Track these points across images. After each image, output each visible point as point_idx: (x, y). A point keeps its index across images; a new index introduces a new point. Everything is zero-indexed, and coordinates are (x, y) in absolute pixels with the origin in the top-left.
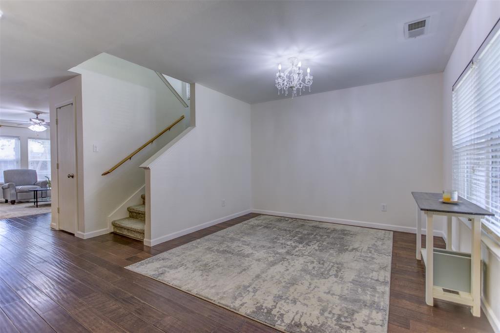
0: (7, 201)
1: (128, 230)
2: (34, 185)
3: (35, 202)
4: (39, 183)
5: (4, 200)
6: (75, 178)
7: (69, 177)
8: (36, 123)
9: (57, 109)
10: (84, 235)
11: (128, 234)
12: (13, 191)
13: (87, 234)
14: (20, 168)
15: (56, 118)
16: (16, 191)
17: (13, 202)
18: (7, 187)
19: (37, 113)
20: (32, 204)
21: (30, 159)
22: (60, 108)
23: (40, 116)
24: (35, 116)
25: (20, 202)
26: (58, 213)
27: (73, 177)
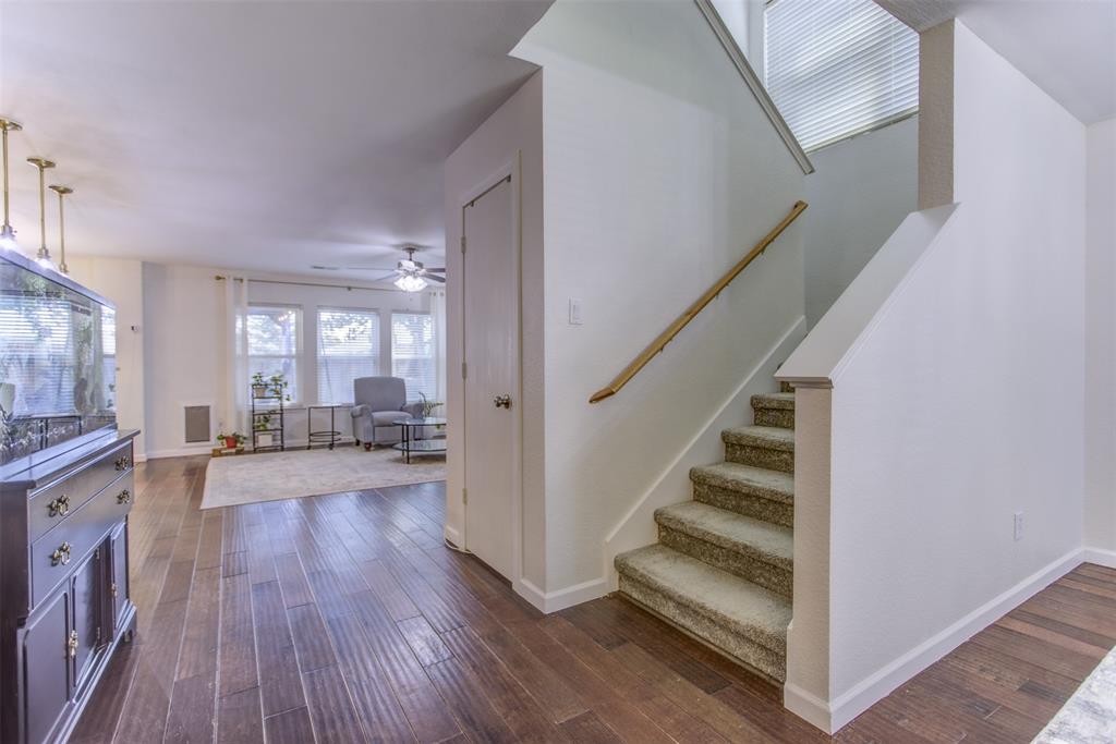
0: (358, 443)
1: (683, 605)
2: (401, 410)
3: (403, 450)
4: (410, 407)
5: (354, 440)
6: (515, 407)
7: (498, 405)
8: (408, 273)
9: (464, 207)
10: (543, 600)
11: (682, 621)
12: (368, 424)
13: (552, 597)
14: (378, 375)
15: (461, 236)
16: (372, 422)
17: (368, 447)
18: (358, 413)
19: (411, 249)
20: (398, 454)
21: (395, 356)
22: (472, 203)
23: (416, 255)
24: (408, 255)
25: (380, 447)
26: (463, 505)
27: (507, 404)
